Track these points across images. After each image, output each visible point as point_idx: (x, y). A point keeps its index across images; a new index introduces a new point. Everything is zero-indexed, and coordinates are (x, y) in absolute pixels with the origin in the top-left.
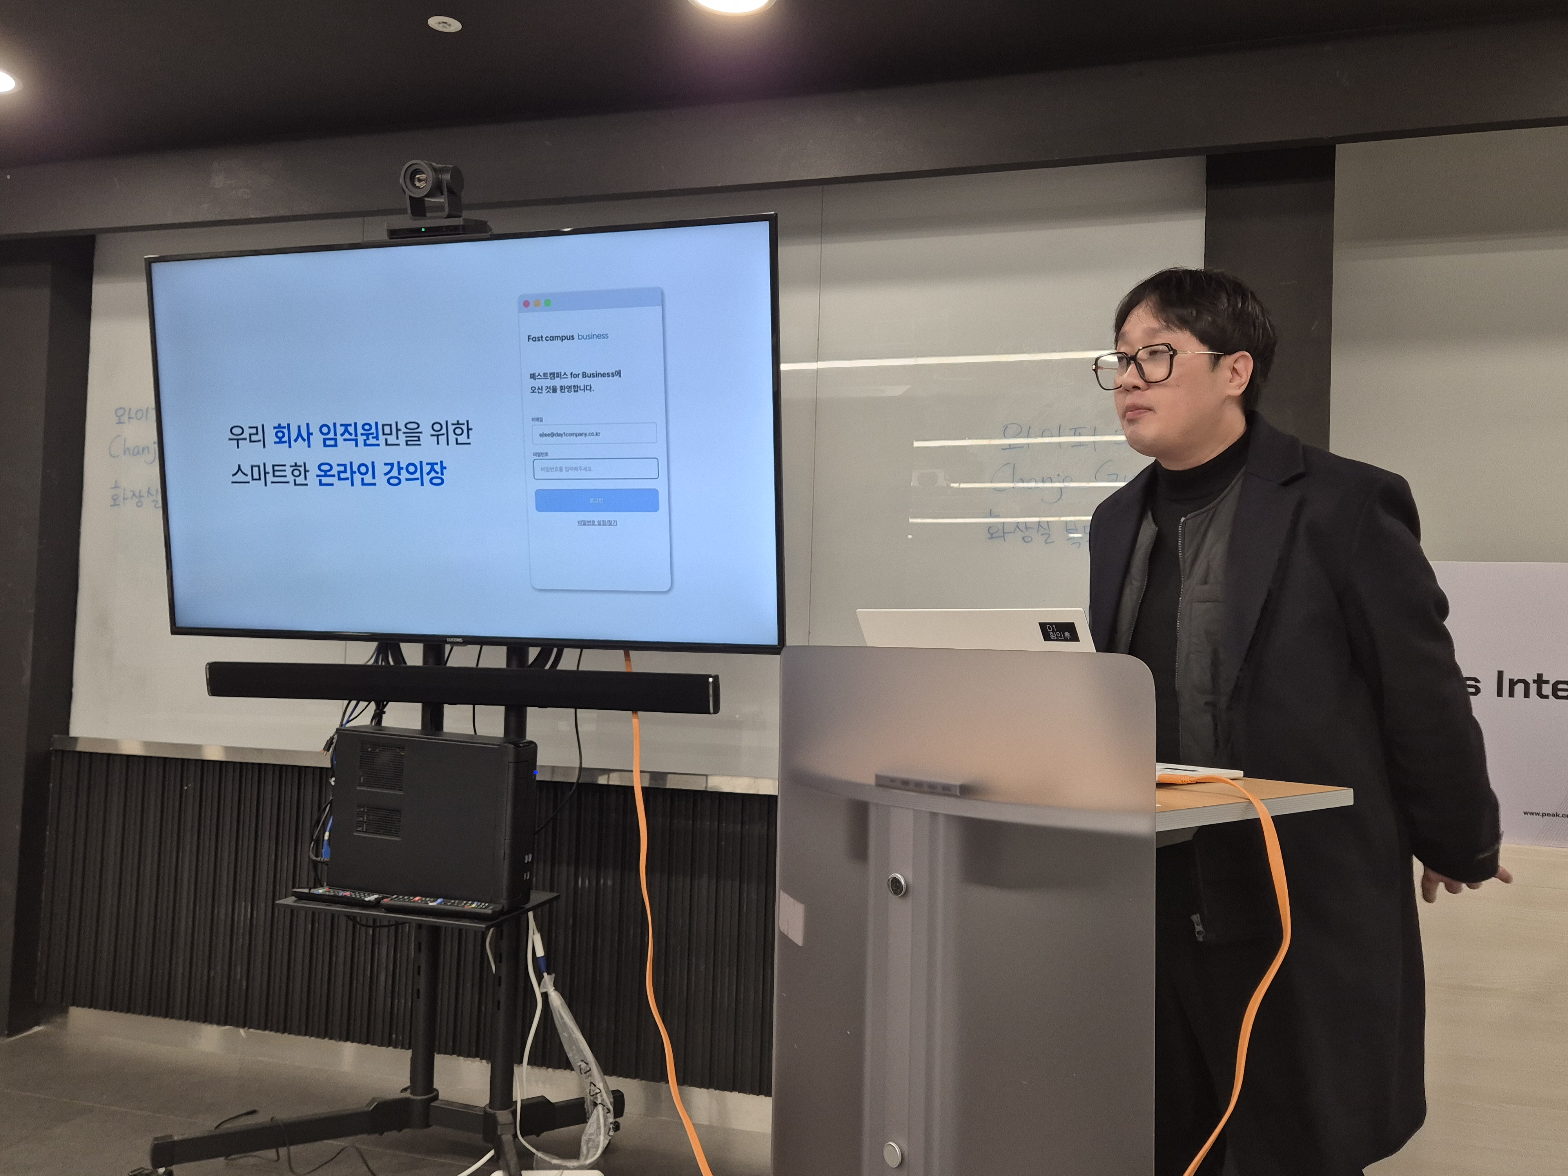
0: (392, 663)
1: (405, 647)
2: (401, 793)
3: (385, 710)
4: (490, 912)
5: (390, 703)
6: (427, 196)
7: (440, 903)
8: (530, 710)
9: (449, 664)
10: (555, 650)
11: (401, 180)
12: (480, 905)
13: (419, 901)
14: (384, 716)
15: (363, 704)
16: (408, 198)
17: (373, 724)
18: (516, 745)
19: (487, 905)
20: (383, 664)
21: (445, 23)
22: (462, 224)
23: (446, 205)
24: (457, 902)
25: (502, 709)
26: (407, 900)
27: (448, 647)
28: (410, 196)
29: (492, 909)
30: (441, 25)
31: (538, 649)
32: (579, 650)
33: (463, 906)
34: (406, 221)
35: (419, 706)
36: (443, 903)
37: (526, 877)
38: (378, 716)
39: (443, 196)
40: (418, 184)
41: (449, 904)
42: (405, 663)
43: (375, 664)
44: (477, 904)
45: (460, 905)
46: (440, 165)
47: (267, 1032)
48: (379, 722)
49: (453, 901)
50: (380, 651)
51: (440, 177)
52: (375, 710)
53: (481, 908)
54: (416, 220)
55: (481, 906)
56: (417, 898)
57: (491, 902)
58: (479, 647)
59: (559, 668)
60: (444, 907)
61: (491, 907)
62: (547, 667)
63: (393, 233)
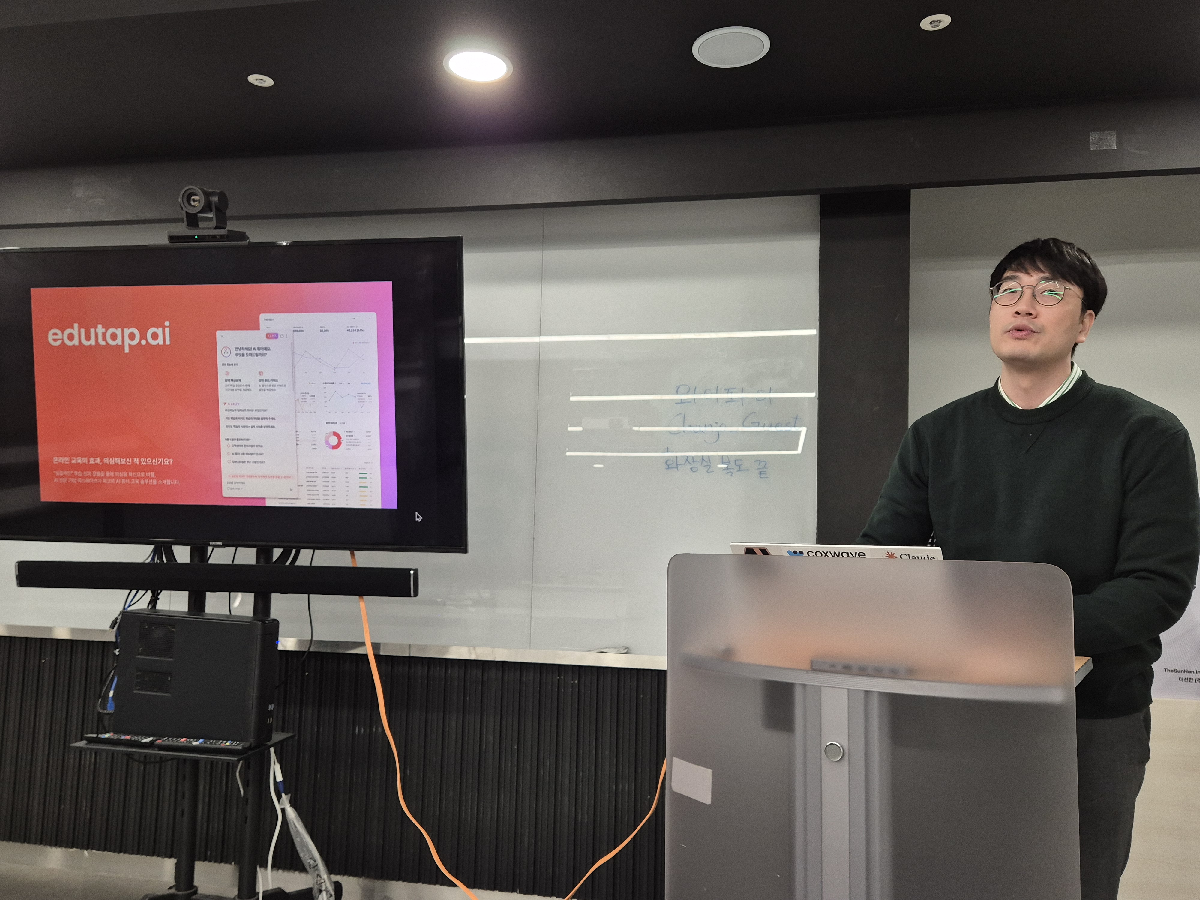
0: (165, 561)
1: (176, 548)
2: (171, 659)
3: (159, 597)
4: (241, 748)
5: (163, 592)
6: (200, 212)
8: (274, 596)
9: (210, 562)
10: (294, 551)
11: (180, 201)
13: (185, 742)
14: (158, 601)
15: (141, 592)
16: (185, 213)
17: (150, 607)
18: (263, 622)
19: (238, 743)
20: (158, 561)
22: (227, 233)
23: (214, 219)
24: (214, 741)
25: (252, 595)
26: (175, 741)
27: (210, 549)
28: (187, 213)
31: (281, 550)
32: (313, 550)
33: (220, 745)
34: (182, 230)
35: (187, 593)
36: (203, 743)
37: (270, 721)
38: (154, 601)
39: (212, 213)
40: (193, 203)
41: (209, 743)
42: (176, 561)
43: (152, 562)
44: (231, 743)
45: (217, 744)
46: (210, 190)
48: (154, 606)
49: (211, 741)
50: (156, 552)
51: (210, 199)
52: (151, 597)
53: (234, 746)
54: (189, 229)
55: (234, 744)
56: (183, 739)
57: (241, 741)
58: (234, 548)
59: (297, 564)
60: (205, 745)
61: (241, 745)
62: (288, 563)
63: (172, 239)
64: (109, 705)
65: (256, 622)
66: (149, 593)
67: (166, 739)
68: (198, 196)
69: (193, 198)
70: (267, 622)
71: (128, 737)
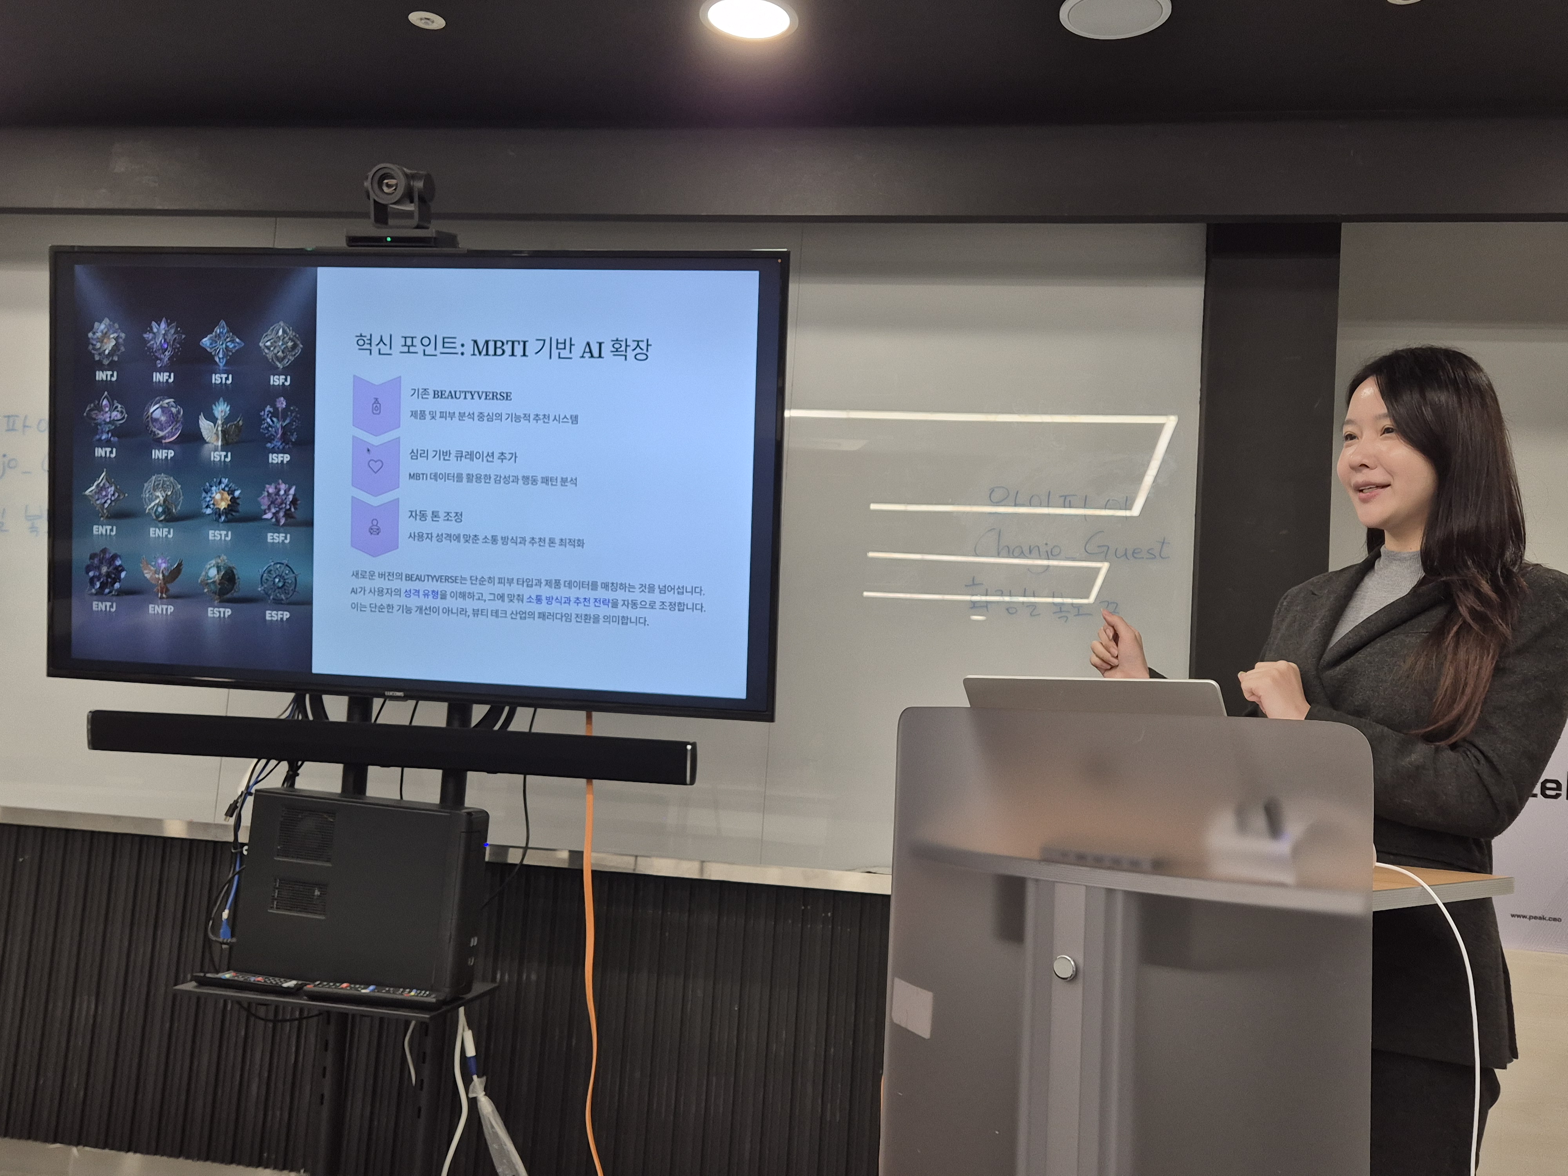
0: (311, 717)
1: (327, 699)
2: (328, 865)
3: (299, 771)
4: (434, 1000)
5: (306, 763)
6: (394, 203)
7: (373, 991)
8: (471, 776)
9: (379, 721)
10: (507, 709)
11: (367, 184)
12: (420, 993)
13: (349, 988)
14: (297, 778)
15: (273, 762)
16: (372, 201)
17: (285, 785)
18: (469, 813)
19: (428, 993)
20: (300, 717)
21: (428, 19)
22: (434, 235)
23: (416, 215)
24: (392, 989)
25: (437, 774)
26: (333, 987)
27: (377, 702)
28: (375, 201)
29: (434, 998)
30: (423, 21)
31: (485, 708)
32: (532, 709)
33: (401, 994)
34: (367, 228)
35: (340, 767)
36: (376, 991)
37: (471, 962)
38: (291, 778)
39: (413, 205)
40: (386, 189)
41: (384, 991)
42: (327, 718)
43: (290, 718)
44: (416, 992)
45: (397, 993)
46: (411, 172)
47: (107, 1151)
48: (292, 784)
49: (387, 989)
50: (298, 703)
51: (412, 183)
52: (288, 772)
53: (422, 996)
54: (378, 228)
55: (422, 994)
56: (345, 985)
57: (432, 989)
58: (414, 702)
59: (511, 728)
60: (377, 994)
61: (433, 996)
62: (497, 728)
63: (353, 241)
64: (222, 931)
65: (447, 810)
66: (284, 766)
67: (318, 984)
68: (393, 178)
69: (386, 181)
70: (466, 811)
71: (260, 979)
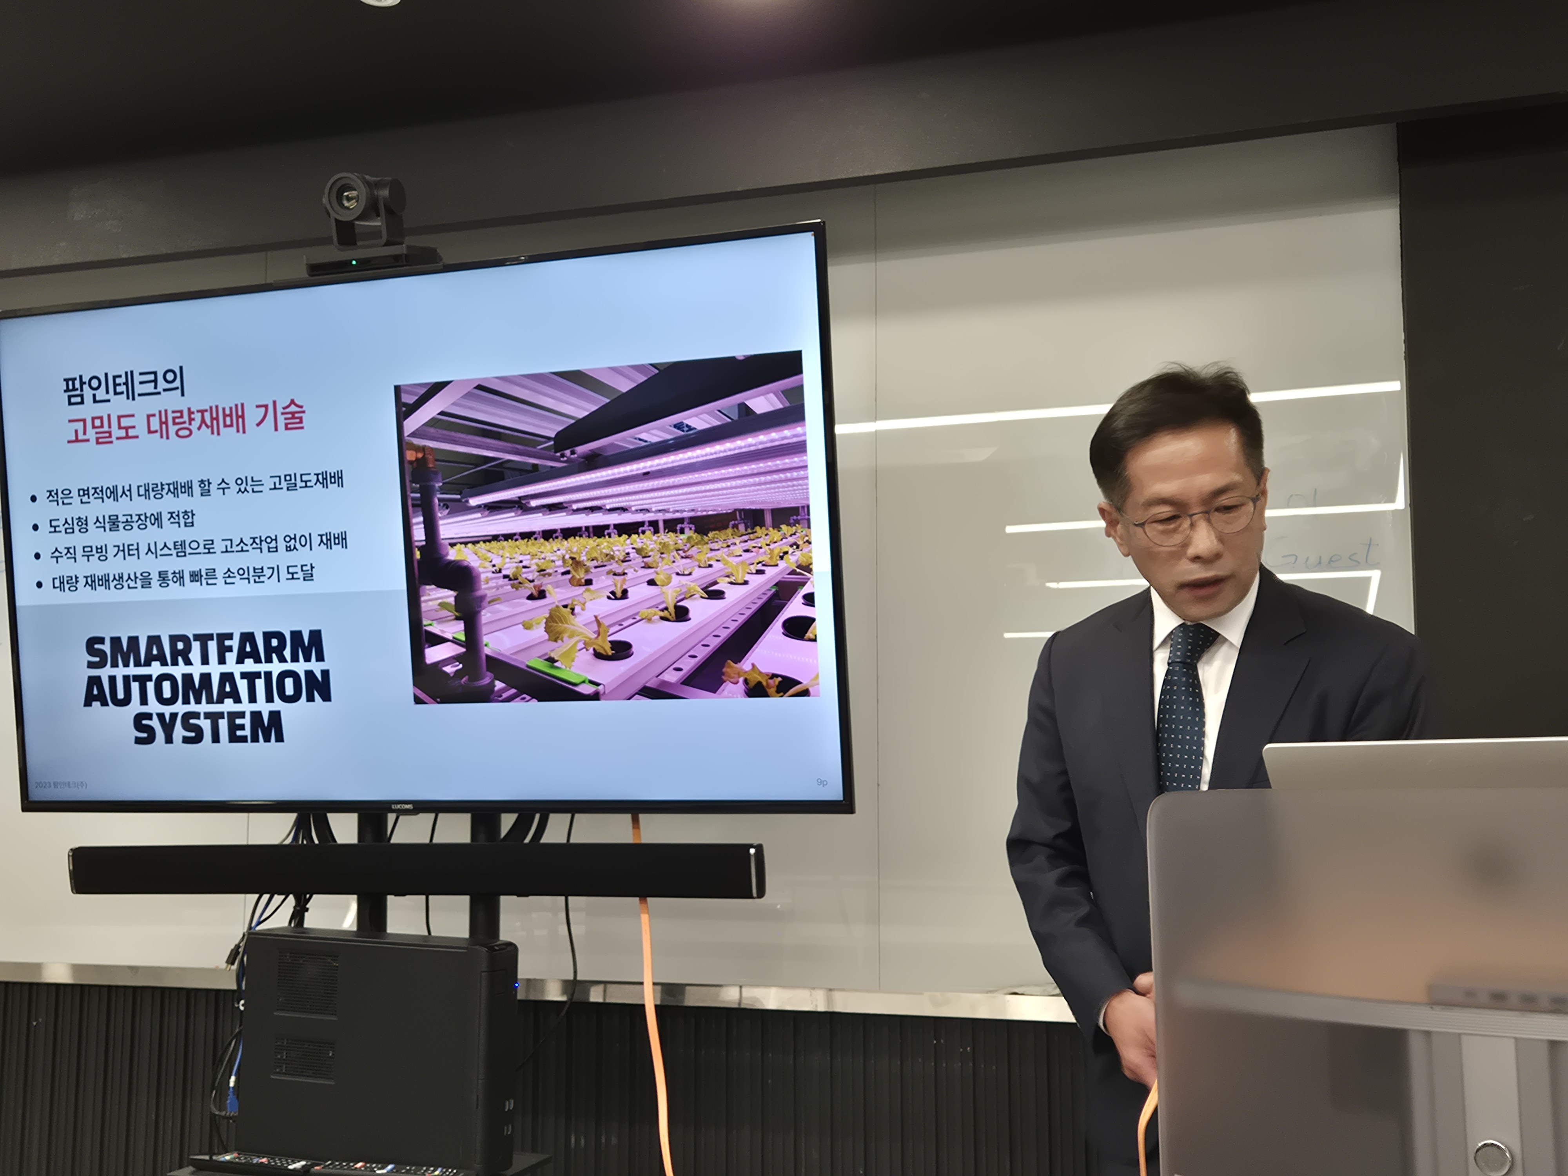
0: (316, 841)
1: (334, 819)
2: (334, 1018)
3: (308, 905)
5: (315, 897)
6: (358, 219)
7: (391, 1171)
8: (504, 900)
9: (396, 841)
10: (538, 816)
11: (325, 200)
12: (446, 1172)
13: (363, 1168)
14: (306, 914)
15: (278, 899)
16: (333, 222)
17: (293, 924)
18: (491, 949)
19: (455, 1171)
20: (304, 842)
22: (405, 252)
23: (384, 230)
24: (413, 1168)
26: (346, 1167)
27: (392, 817)
28: (336, 219)
31: (514, 816)
32: (569, 815)
33: (424, 1173)
34: (332, 253)
36: (394, 1171)
37: (507, 1132)
38: (299, 913)
39: (379, 218)
40: (346, 204)
41: (404, 1171)
42: (334, 840)
43: (294, 843)
44: (441, 1171)
45: (419, 1173)
46: (375, 179)
48: (300, 923)
49: (408, 1168)
50: (300, 825)
51: (376, 193)
52: (295, 906)
54: (344, 250)
56: (359, 1165)
58: (434, 814)
59: (545, 839)
62: (528, 839)
63: (314, 268)
64: (228, 1102)
65: (477, 947)
66: (291, 900)
67: (329, 1165)
68: (355, 190)
69: (346, 194)
70: (496, 948)
71: (265, 1160)
